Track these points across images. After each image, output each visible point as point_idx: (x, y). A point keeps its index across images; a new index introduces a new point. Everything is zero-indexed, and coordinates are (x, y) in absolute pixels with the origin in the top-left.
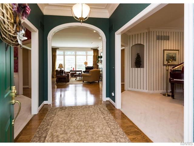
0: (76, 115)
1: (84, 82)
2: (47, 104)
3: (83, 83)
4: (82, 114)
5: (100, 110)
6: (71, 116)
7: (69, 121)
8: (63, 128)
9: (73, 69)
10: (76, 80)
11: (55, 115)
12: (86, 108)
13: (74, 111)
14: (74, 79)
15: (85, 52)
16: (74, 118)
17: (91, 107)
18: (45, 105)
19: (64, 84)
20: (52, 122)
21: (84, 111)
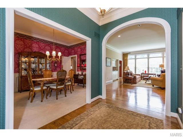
0: (114, 118)
1: (155, 86)
2: (102, 99)
3: (153, 87)
4: (122, 120)
5: (149, 125)
6: (110, 117)
7: (104, 120)
8: (94, 124)
9: (145, 72)
10: (146, 83)
11: (99, 109)
12: (133, 115)
13: (116, 112)
14: (143, 82)
15: (161, 54)
16: (110, 119)
17: (140, 117)
18: (100, 98)
19: (130, 85)
20: (92, 114)
21: (128, 117)
